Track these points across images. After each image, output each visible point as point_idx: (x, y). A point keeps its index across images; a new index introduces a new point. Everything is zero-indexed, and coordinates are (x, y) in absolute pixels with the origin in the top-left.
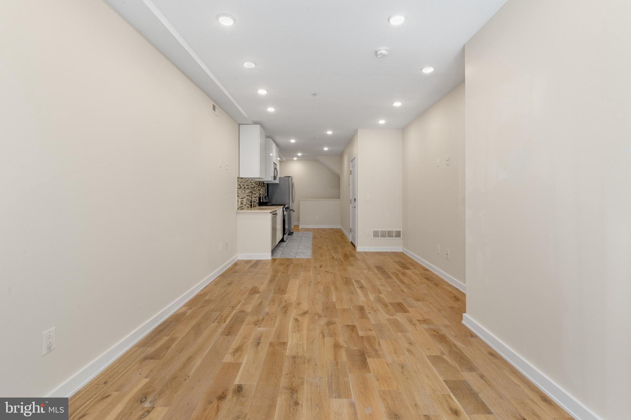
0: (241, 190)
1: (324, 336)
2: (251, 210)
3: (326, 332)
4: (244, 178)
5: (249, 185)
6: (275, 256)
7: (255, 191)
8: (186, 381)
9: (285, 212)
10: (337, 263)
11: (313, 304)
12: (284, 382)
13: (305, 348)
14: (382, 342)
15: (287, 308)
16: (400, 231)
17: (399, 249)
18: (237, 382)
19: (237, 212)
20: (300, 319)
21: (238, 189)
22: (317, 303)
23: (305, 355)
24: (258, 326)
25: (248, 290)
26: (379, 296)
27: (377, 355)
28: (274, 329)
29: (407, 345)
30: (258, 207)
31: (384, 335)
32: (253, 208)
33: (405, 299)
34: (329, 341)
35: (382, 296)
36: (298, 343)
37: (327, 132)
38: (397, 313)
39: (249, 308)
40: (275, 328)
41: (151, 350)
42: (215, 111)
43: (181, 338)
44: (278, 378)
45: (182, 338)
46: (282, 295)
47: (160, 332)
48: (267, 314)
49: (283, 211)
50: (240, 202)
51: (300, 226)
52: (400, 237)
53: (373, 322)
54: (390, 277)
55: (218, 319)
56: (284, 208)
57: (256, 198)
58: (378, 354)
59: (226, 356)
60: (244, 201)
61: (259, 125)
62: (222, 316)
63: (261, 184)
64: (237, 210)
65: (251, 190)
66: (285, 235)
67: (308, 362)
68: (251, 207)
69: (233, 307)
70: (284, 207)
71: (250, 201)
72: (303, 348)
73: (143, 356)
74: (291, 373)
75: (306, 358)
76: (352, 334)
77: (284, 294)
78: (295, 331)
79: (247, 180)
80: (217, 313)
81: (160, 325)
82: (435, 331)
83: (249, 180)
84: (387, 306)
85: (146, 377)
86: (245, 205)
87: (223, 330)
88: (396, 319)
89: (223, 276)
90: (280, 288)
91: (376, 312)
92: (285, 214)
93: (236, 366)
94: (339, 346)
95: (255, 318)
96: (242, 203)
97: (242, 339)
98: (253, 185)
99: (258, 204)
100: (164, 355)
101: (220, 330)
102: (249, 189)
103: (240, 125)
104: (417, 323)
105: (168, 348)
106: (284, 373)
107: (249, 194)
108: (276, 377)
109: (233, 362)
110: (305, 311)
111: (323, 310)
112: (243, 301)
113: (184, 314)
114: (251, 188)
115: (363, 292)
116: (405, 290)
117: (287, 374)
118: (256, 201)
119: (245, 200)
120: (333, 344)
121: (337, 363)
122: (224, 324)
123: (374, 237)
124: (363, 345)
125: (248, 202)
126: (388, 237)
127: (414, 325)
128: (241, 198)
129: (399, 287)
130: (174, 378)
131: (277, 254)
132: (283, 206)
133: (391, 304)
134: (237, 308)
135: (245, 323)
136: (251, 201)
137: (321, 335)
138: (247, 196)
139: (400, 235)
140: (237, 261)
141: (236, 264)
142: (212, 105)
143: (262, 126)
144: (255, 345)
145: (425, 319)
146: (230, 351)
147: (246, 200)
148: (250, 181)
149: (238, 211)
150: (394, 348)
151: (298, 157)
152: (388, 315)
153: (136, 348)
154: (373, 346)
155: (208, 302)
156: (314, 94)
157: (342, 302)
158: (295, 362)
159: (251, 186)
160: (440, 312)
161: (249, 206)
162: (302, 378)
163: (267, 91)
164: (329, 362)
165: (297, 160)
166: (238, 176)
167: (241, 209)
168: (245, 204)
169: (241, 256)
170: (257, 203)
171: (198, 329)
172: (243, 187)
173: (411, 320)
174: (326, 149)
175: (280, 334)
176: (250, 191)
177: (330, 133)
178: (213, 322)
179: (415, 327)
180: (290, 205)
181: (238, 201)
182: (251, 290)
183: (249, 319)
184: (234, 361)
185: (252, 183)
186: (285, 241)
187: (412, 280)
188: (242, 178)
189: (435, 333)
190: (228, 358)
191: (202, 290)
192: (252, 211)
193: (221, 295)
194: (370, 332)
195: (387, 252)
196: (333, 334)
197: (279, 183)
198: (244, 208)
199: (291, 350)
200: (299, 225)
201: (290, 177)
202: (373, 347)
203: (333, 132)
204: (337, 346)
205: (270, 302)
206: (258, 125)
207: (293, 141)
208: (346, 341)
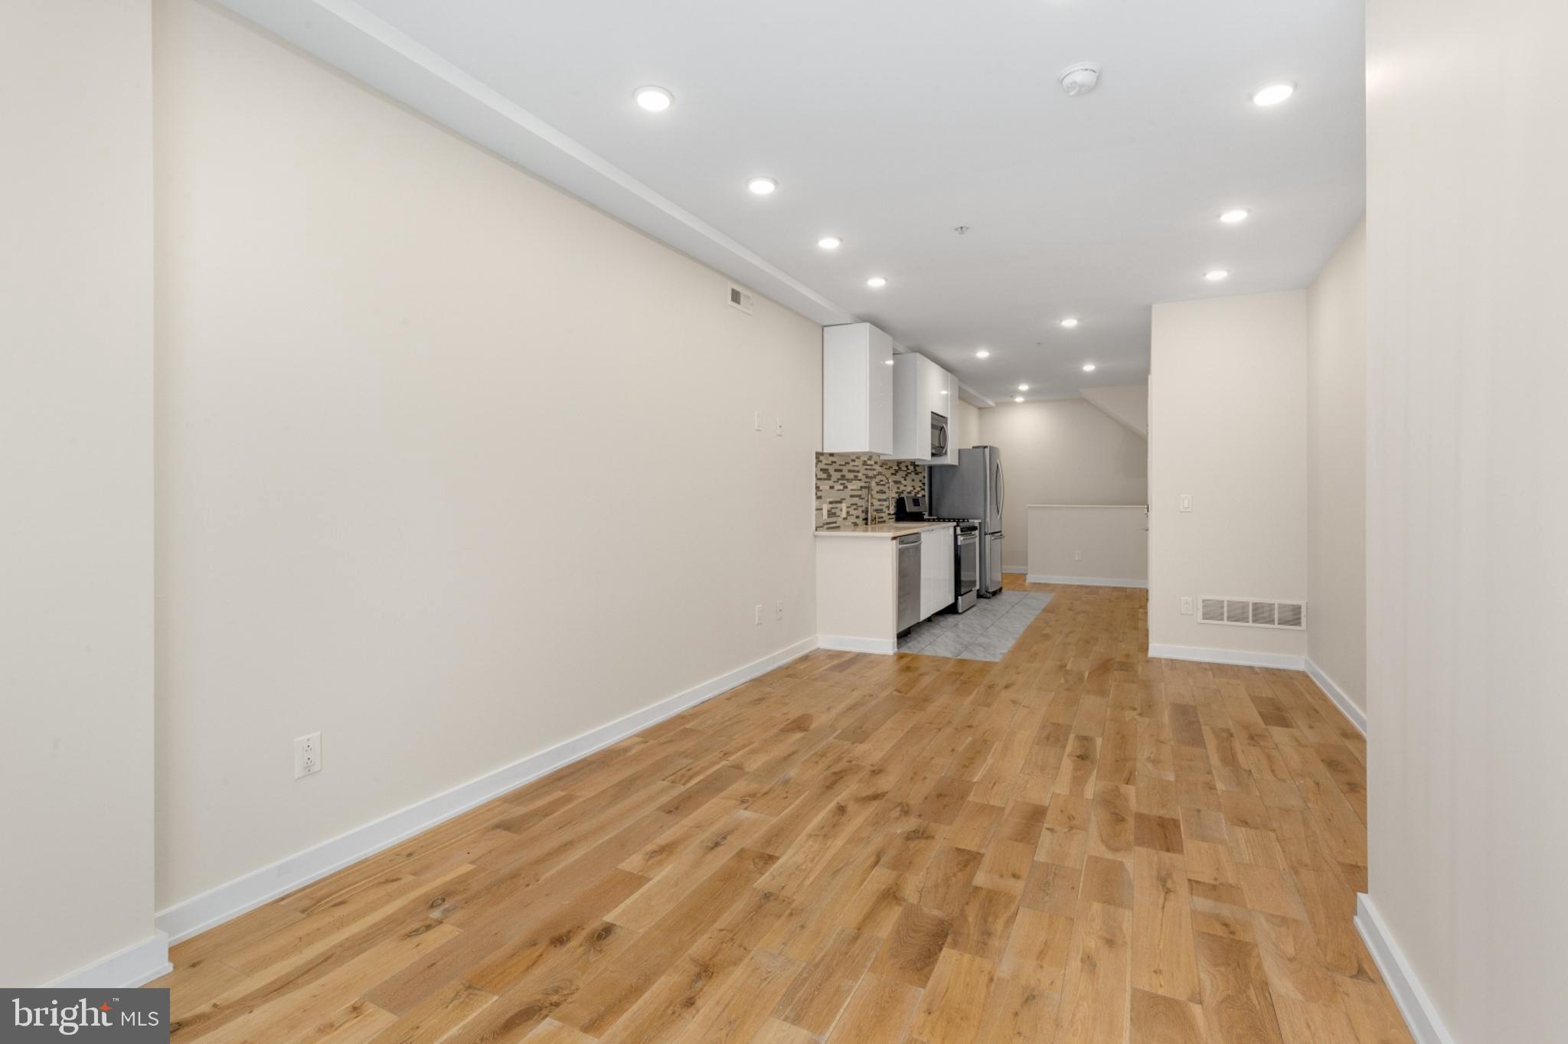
0: (829, 482)
1: (877, 863)
2: (866, 530)
3: (891, 853)
4: (840, 455)
5: (858, 472)
6: (909, 648)
7: (884, 485)
8: (527, 889)
9: (960, 539)
10: (1062, 681)
11: (912, 779)
12: (700, 946)
13: (807, 883)
14: (1024, 917)
15: (842, 778)
16: (1299, 607)
17: (1295, 661)
18: (609, 918)
19: (815, 536)
20: (852, 807)
21: (819, 482)
22: (925, 778)
23: (795, 897)
24: (745, 805)
25: (788, 719)
26: (1117, 788)
27: (982, 947)
28: (774, 820)
29: (1092, 943)
30: (892, 523)
31: (1046, 899)
32: (869, 527)
33: (1199, 811)
34: (882, 877)
35: (1130, 791)
36: (802, 865)
37: (1061, 321)
38: (1136, 848)
39: (755, 764)
40: (777, 818)
41: (519, 811)
42: (739, 303)
43: (582, 799)
44: (696, 934)
45: (584, 801)
46: (853, 743)
47: (560, 779)
48: (786, 782)
49: (956, 537)
50: (825, 512)
51: (1028, 576)
52: (1299, 624)
53: (1041, 856)
54: (1198, 741)
55: (678, 773)
56: (958, 529)
57: (886, 503)
58: (985, 944)
59: (635, 855)
60: (841, 510)
61: (868, 324)
62: (689, 770)
63: (907, 466)
64: (816, 530)
65: (865, 482)
66: (960, 598)
67: (791, 914)
68: (866, 524)
69: (725, 754)
70: (958, 525)
71: (864, 509)
72: (805, 879)
73: (495, 821)
74: (731, 931)
75: (793, 905)
76: (954, 876)
77: (861, 743)
78: (818, 835)
79: (854, 458)
80: (685, 762)
81: (569, 767)
82: (1226, 925)
83: (858, 458)
84: (1123, 820)
85: (472, 862)
86: (845, 519)
87: (670, 798)
88: (1122, 863)
89: (758, 681)
90: (860, 728)
91: (1074, 831)
92: (959, 543)
93: (635, 881)
94: (895, 897)
95: (753, 787)
96: (831, 514)
97: (691, 827)
98: (874, 470)
99: (894, 516)
100: (530, 827)
101: (665, 799)
102: (860, 480)
103: (825, 328)
104: (1183, 890)
105: (546, 815)
106: (717, 925)
107: (859, 493)
108: (695, 929)
109: (635, 872)
110: (879, 792)
111: (926, 798)
112: (755, 745)
113: (626, 750)
114: (867, 477)
115: (1076, 769)
116: (1220, 786)
117: (721, 930)
118: (885, 509)
119: (844, 506)
120: (884, 887)
121: (856, 938)
122: (682, 787)
123: (1204, 619)
124: (962, 911)
125: (852, 512)
126: (1254, 621)
127: (1168, 891)
128: (831, 503)
129: (1210, 773)
130: (514, 876)
131: (919, 642)
132: (955, 524)
133: (1139, 817)
134: (733, 757)
135: (723, 794)
136: (867, 508)
137: (873, 859)
138: (852, 496)
139: (1300, 619)
140: (811, 652)
141: (805, 658)
142: (730, 292)
143: (877, 323)
144: (707, 846)
145: (1222, 884)
146: (650, 847)
147: (848, 507)
148: (865, 461)
149: (817, 533)
150: (1046, 941)
151: (1022, 394)
152: (1103, 848)
153: (499, 803)
154: (990, 919)
155: (687, 733)
156: (962, 228)
157: (995, 787)
158: (760, 907)
159: (866, 472)
160: (1296, 872)
161: (860, 521)
162: (745, 949)
163: (841, 240)
164: (840, 927)
165: (1025, 403)
166: (820, 450)
167: (828, 528)
168: (844, 515)
169: (826, 641)
170: (889, 514)
171: (625, 788)
172: (835, 476)
173: (1169, 875)
174: (1089, 368)
175: (778, 836)
176: (863, 484)
177: (1070, 323)
178: (663, 778)
179: (1165, 899)
180: (988, 519)
181: (819, 509)
182: (794, 721)
183: (740, 787)
184: (639, 872)
185: (872, 465)
186: (960, 611)
187: (1269, 758)
188: (832, 455)
189: (1220, 931)
190: (632, 863)
191: (695, 707)
192: (869, 534)
193: (723, 723)
194: (1012, 881)
195: (1251, 668)
196: (902, 864)
197: (957, 464)
198: (842, 526)
199: (773, 879)
200: (1026, 574)
201: (985, 447)
202: (986, 921)
203: (1079, 320)
204: (890, 895)
205: (814, 754)
206: (865, 324)
207: (983, 354)
208: (922, 890)
